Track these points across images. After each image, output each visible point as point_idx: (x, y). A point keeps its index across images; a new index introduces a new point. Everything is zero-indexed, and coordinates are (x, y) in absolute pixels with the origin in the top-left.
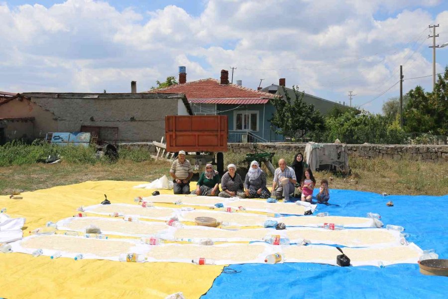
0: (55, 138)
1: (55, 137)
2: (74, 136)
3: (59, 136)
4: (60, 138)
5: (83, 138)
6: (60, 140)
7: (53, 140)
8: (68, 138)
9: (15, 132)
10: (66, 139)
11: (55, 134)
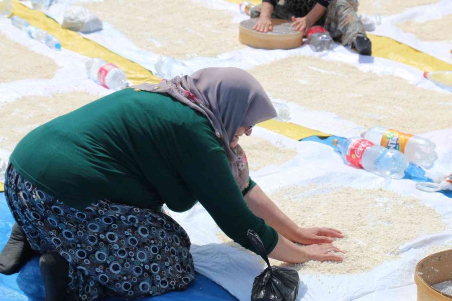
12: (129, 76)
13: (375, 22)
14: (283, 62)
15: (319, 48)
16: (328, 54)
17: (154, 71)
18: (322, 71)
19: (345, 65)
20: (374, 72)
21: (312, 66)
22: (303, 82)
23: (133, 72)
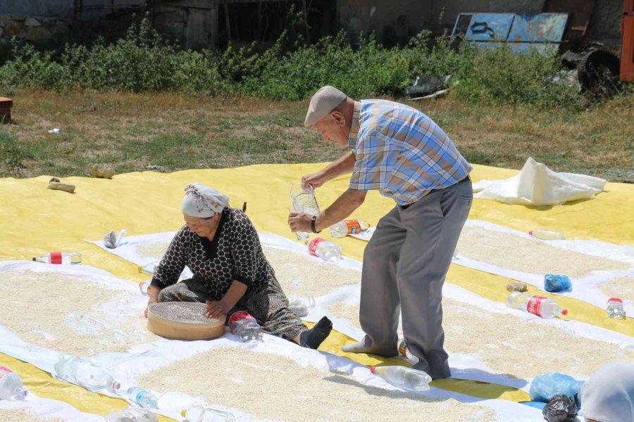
0: (476, 28)
1: (476, 24)
2: (525, 24)
3: (485, 24)
4: (487, 29)
5: (545, 29)
6: (486, 36)
7: (469, 32)
8: (507, 31)
9: (373, 10)
10: (501, 33)
11: (477, 17)
12: (24, 380)
13: (308, 305)
14: (207, 356)
15: (246, 338)
16: (257, 345)
17: (54, 373)
18: (255, 366)
19: (281, 359)
20: (315, 367)
21: (243, 360)
22: (237, 381)
23: (28, 376)
